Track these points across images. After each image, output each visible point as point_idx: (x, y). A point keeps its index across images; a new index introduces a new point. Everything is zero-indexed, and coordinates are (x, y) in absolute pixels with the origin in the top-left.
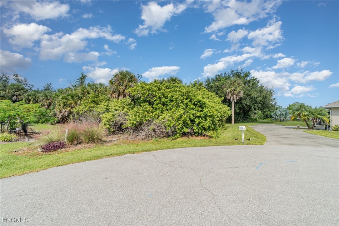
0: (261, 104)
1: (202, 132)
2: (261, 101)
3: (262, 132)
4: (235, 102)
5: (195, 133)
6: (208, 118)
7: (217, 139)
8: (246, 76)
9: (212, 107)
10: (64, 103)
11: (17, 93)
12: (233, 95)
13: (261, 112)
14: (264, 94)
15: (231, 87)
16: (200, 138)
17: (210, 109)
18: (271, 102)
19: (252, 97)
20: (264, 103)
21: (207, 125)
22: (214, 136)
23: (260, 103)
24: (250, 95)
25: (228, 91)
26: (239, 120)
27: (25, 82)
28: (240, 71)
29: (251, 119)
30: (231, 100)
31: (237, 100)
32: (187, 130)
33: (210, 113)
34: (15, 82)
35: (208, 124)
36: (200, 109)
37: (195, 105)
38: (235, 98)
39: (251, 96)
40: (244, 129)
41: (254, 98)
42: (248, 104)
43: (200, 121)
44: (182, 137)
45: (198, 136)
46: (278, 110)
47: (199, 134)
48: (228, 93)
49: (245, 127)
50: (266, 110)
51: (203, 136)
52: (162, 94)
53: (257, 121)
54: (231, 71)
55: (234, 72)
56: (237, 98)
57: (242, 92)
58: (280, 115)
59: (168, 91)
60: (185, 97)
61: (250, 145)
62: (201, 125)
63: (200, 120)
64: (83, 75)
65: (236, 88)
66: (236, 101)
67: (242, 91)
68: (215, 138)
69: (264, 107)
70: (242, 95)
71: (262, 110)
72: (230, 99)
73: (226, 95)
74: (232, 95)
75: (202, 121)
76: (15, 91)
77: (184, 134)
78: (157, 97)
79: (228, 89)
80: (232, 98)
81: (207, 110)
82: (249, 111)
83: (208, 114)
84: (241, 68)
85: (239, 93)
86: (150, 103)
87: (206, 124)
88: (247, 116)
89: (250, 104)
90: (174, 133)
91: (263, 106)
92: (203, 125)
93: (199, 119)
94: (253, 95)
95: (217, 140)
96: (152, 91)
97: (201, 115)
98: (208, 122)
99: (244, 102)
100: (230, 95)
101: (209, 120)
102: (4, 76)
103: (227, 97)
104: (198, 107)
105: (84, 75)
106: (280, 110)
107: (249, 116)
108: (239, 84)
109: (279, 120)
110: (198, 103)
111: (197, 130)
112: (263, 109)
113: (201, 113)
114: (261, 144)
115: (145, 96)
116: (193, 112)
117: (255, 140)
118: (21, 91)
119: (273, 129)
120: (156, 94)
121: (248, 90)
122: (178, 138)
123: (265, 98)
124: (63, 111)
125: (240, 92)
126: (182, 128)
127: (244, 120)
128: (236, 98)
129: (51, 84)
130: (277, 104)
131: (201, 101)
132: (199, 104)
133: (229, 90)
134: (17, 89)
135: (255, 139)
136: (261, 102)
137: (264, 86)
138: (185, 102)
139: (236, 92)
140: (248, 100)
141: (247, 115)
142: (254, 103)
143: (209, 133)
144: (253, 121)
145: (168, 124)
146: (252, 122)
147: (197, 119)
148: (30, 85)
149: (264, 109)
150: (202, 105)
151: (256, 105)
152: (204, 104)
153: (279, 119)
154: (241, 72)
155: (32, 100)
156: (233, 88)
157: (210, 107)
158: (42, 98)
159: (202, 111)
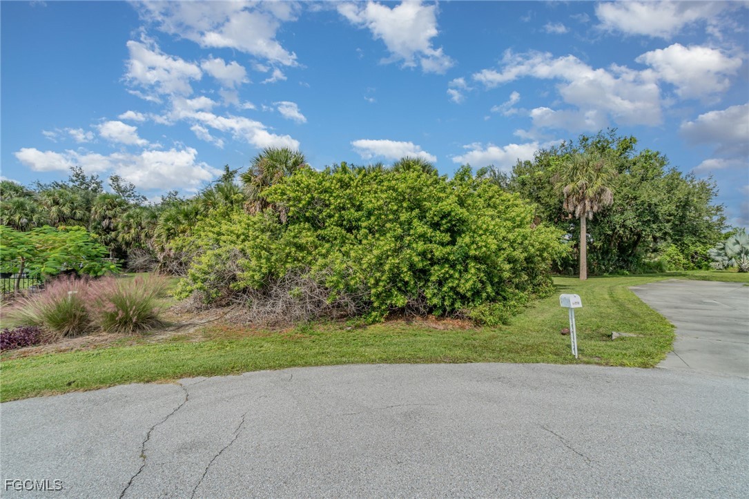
0: (670, 224)
1: (453, 304)
2: (670, 215)
3: (667, 307)
4: (587, 219)
5: (431, 310)
6: (473, 264)
7: (500, 329)
8: (625, 149)
9: (486, 230)
10: (169, 230)
11: (109, 213)
12: (581, 200)
13: (674, 247)
14: (680, 194)
15: (575, 179)
16: (449, 322)
17: (478, 239)
18: (706, 218)
19: (643, 203)
20: (682, 219)
21: (468, 285)
22: (489, 319)
23: (668, 221)
24: (635, 198)
25: (565, 190)
26: (603, 267)
27: (131, 192)
28: (607, 137)
29: (644, 264)
30: (577, 215)
31: (594, 215)
32: (400, 301)
33: (479, 248)
34: (113, 192)
35: (471, 282)
36: (447, 238)
37: (435, 226)
38: (588, 208)
39: (639, 202)
40: (573, 306)
41: (650, 205)
42: (628, 223)
43: (444, 274)
44: (387, 319)
45: (442, 316)
46: (732, 240)
47: (445, 310)
48: (565, 195)
49: (578, 298)
50: (687, 239)
51: (457, 317)
52: (350, 199)
53: (662, 271)
54: (581, 138)
55: (589, 142)
56: (595, 208)
57: (609, 191)
58: (739, 254)
59: (366, 191)
60: (405, 205)
61: (596, 367)
62: (450, 285)
63: (443, 271)
64: (228, 171)
65: (590, 180)
66: (591, 217)
67: (608, 189)
68: (494, 325)
69: (682, 232)
70: (608, 199)
71: (677, 240)
72: (574, 211)
73: (562, 203)
74: (577, 199)
75: (451, 272)
76: (108, 209)
77: (395, 313)
78: (332, 207)
79: (566, 185)
80: (579, 208)
81: (467, 240)
82: (635, 244)
83: (472, 253)
84: (611, 129)
85: (600, 194)
86: (315, 223)
87: (467, 281)
88: (630, 259)
89: (636, 224)
90: (363, 308)
91: (679, 228)
92: (455, 285)
93: (443, 267)
94: (644, 197)
95: (498, 333)
96: (321, 192)
97: (449, 254)
98: (470, 276)
99: (617, 218)
100: (573, 200)
101: (473, 271)
102: (93, 181)
103: (565, 206)
104: (442, 232)
105: (231, 170)
106: (738, 239)
107: (638, 257)
108: (599, 170)
109: (737, 270)
110: (442, 218)
111: (435, 301)
112: (677, 237)
113: (448, 248)
114: (645, 366)
115: (301, 205)
116: (420, 246)
117: (631, 338)
118: (118, 209)
119: (710, 297)
120: (331, 198)
121: (629, 185)
122: (374, 322)
123: (685, 205)
124: (167, 246)
125: (603, 190)
126: (388, 294)
127: (622, 267)
128: (592, 208)
129: (176, 193)
130: (727, 223)
131: (449, 214)
132: (446, 223)
133: (570, 187)
134: (111, 204)
135: (632, 335)
136: (672, 217)
137: (680, 173)
138: (404, 216)
139: (590, 192)
140: (630, 214)
141: (630, 255)
142: (649, 220)
143: (477, 310)
144: (649, 270)
145: (332, 282)
146: (647, 272)
147: (436, 267)
148: (140, 197)
149: (682, 236)
150: (455, 225)
151: (654, 226)
152: (462, 221)
153: (736, 265)
154: (611, 140)
155: (134, 226)
156: (582, 181)
157: (481, 232)
158: (147, 221)
159: (453, 243)
